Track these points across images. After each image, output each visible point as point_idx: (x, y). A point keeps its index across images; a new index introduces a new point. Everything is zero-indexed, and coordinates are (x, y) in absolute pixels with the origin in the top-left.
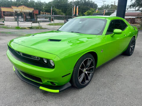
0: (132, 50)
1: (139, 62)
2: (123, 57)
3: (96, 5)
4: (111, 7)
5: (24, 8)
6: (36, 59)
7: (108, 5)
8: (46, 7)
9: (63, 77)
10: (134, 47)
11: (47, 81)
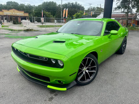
0: (124, 49)
1: (131, 59)
2: (117, 56)
3: (83, 7)
4: (97, 10)
5: (14, 11)
6: (44, 59)
7: (94, 8)
8: (36, 10)
9: (70, 76)
10: (125, 46)
11: (56, 80)
